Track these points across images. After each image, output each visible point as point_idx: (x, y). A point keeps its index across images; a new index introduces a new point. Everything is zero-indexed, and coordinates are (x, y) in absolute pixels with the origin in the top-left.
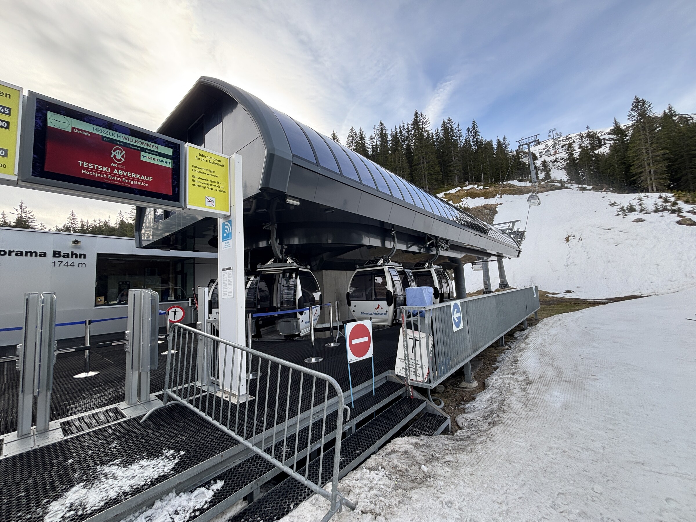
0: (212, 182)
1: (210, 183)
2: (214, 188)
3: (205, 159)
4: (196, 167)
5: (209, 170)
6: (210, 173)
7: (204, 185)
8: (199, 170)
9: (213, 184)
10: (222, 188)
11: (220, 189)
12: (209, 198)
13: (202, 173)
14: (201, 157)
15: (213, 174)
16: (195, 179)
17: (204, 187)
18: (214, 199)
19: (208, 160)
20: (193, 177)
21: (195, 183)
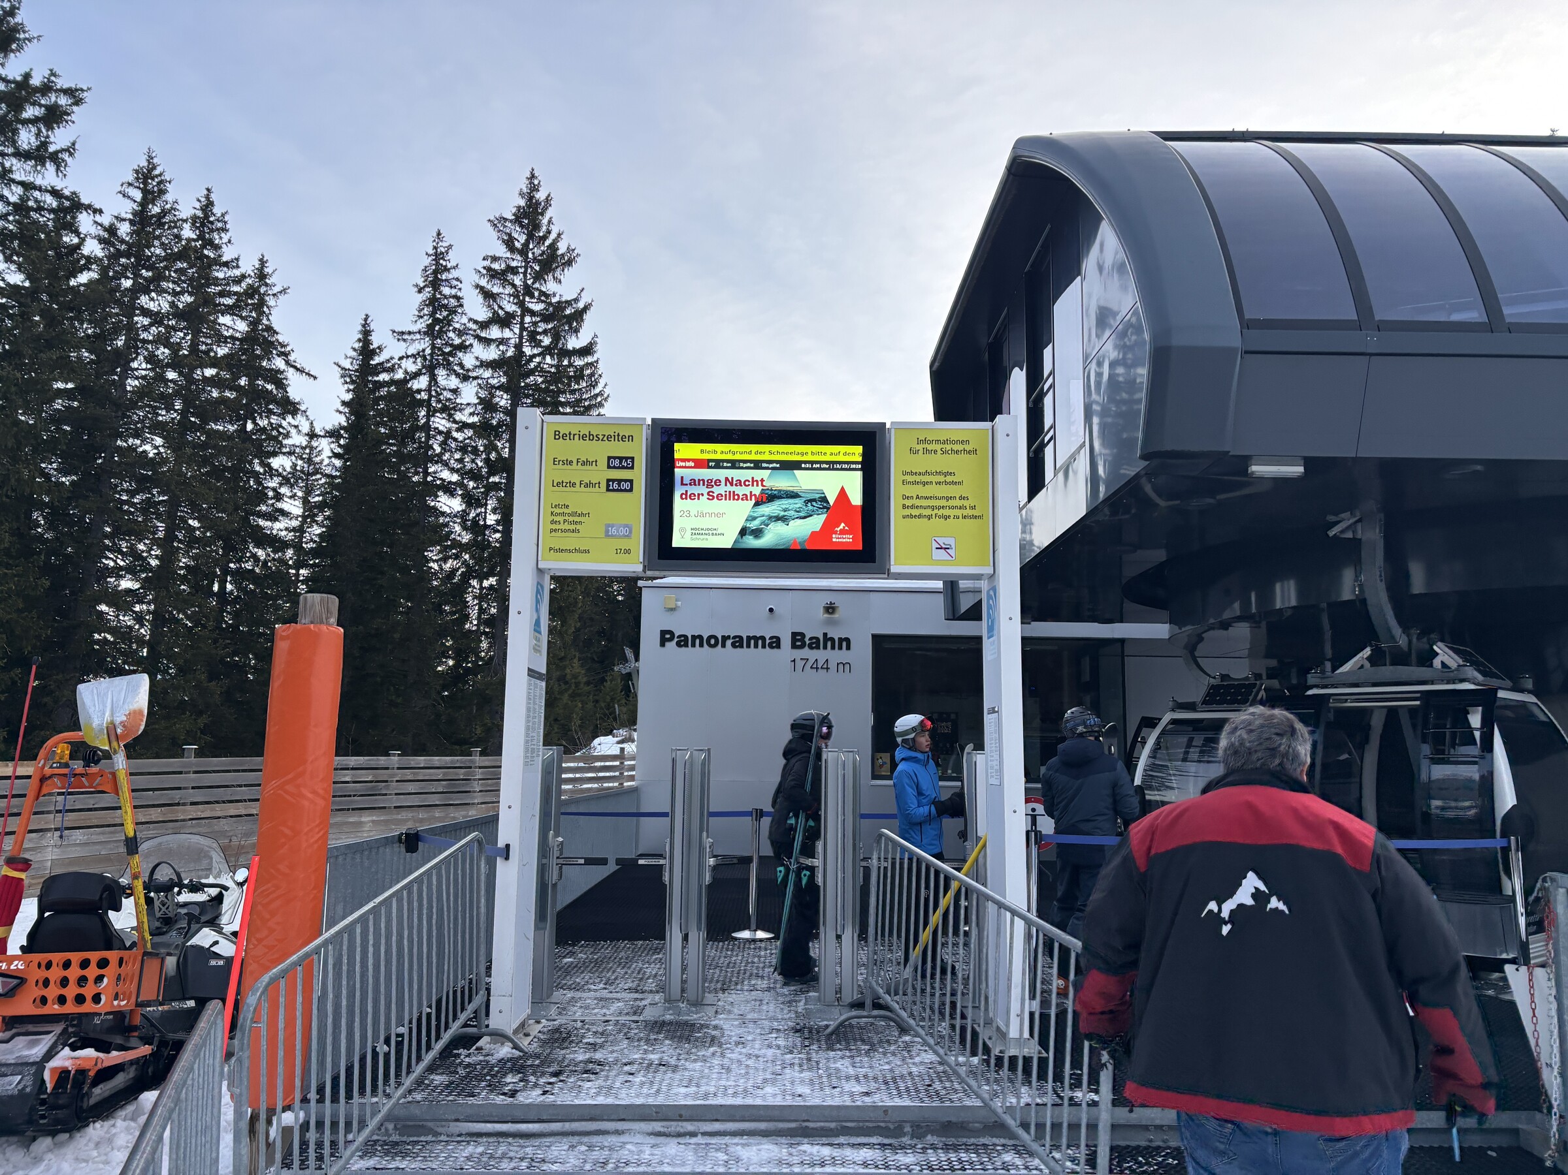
0: (948, 499)
1: (943, 503)
2: (952, 513)
3: (930, 447)
4: (912, 473)
5: (940, 473)
6: (941, 478)
7: (928, 512)
8: (918, 478)
9: (951, 503)
10: (973, 508)
11: (965, 512)
12: (941, 541)
13: (925, 484)
14: (920, 447)
15: (949, 479)
16: (908, 503)
17: (929, 517)
18: (951, 541)
19: (938, 447)
20: (905, 497)
21: (907, 512)
